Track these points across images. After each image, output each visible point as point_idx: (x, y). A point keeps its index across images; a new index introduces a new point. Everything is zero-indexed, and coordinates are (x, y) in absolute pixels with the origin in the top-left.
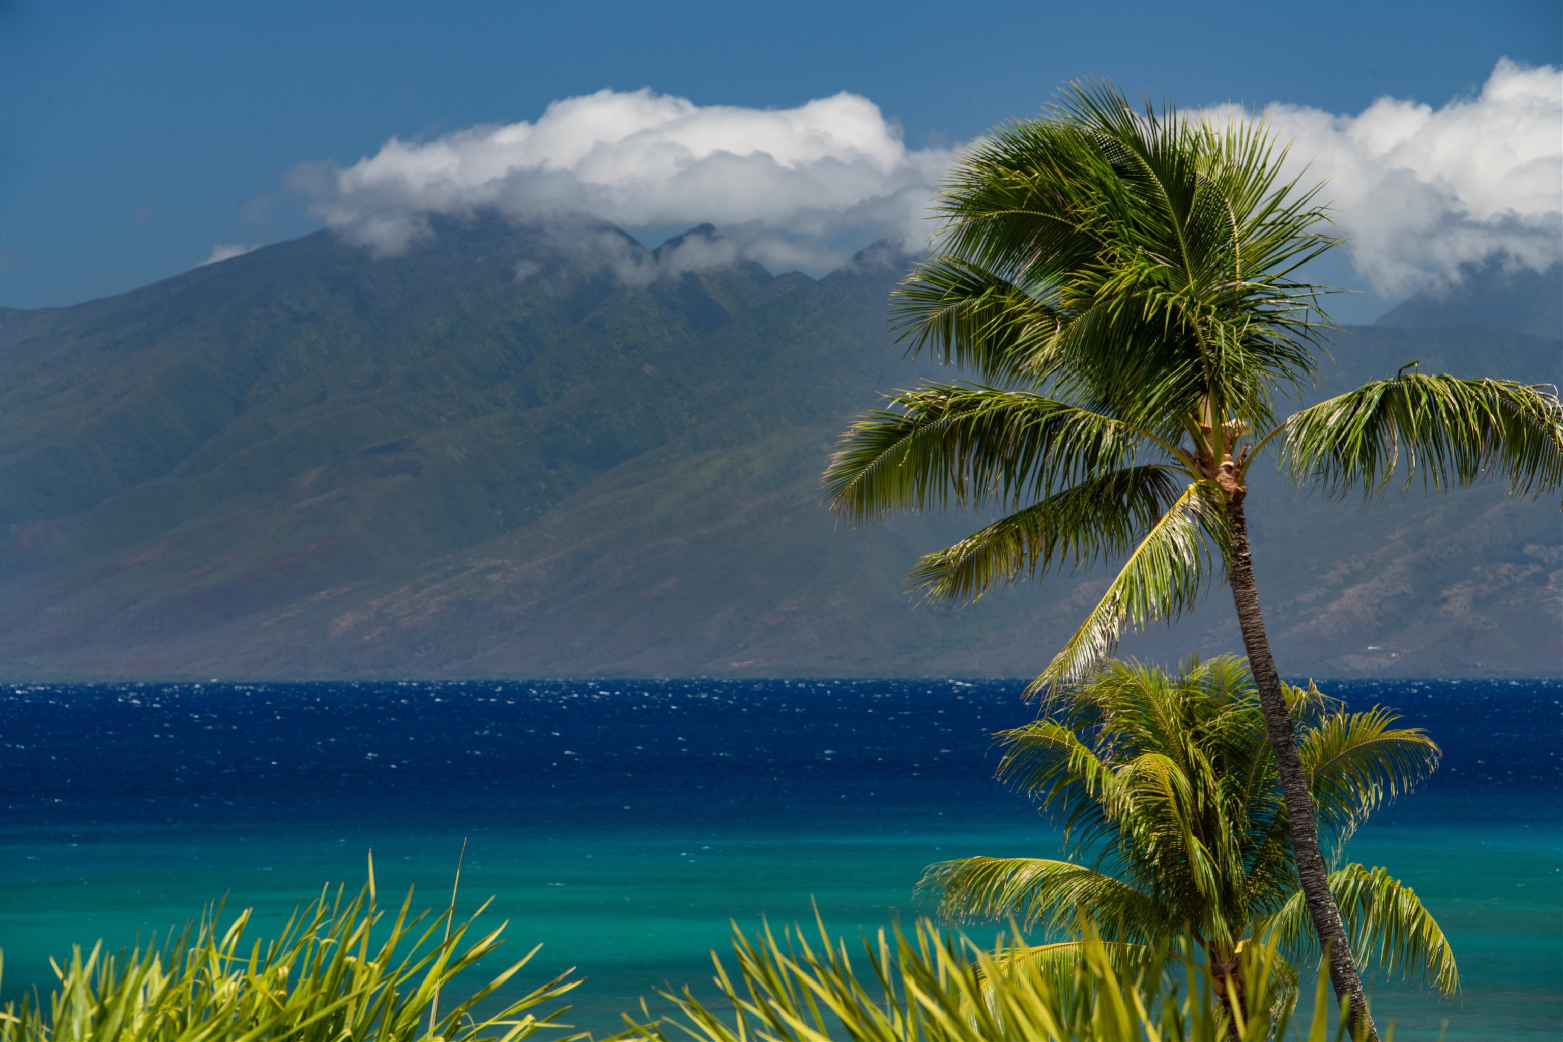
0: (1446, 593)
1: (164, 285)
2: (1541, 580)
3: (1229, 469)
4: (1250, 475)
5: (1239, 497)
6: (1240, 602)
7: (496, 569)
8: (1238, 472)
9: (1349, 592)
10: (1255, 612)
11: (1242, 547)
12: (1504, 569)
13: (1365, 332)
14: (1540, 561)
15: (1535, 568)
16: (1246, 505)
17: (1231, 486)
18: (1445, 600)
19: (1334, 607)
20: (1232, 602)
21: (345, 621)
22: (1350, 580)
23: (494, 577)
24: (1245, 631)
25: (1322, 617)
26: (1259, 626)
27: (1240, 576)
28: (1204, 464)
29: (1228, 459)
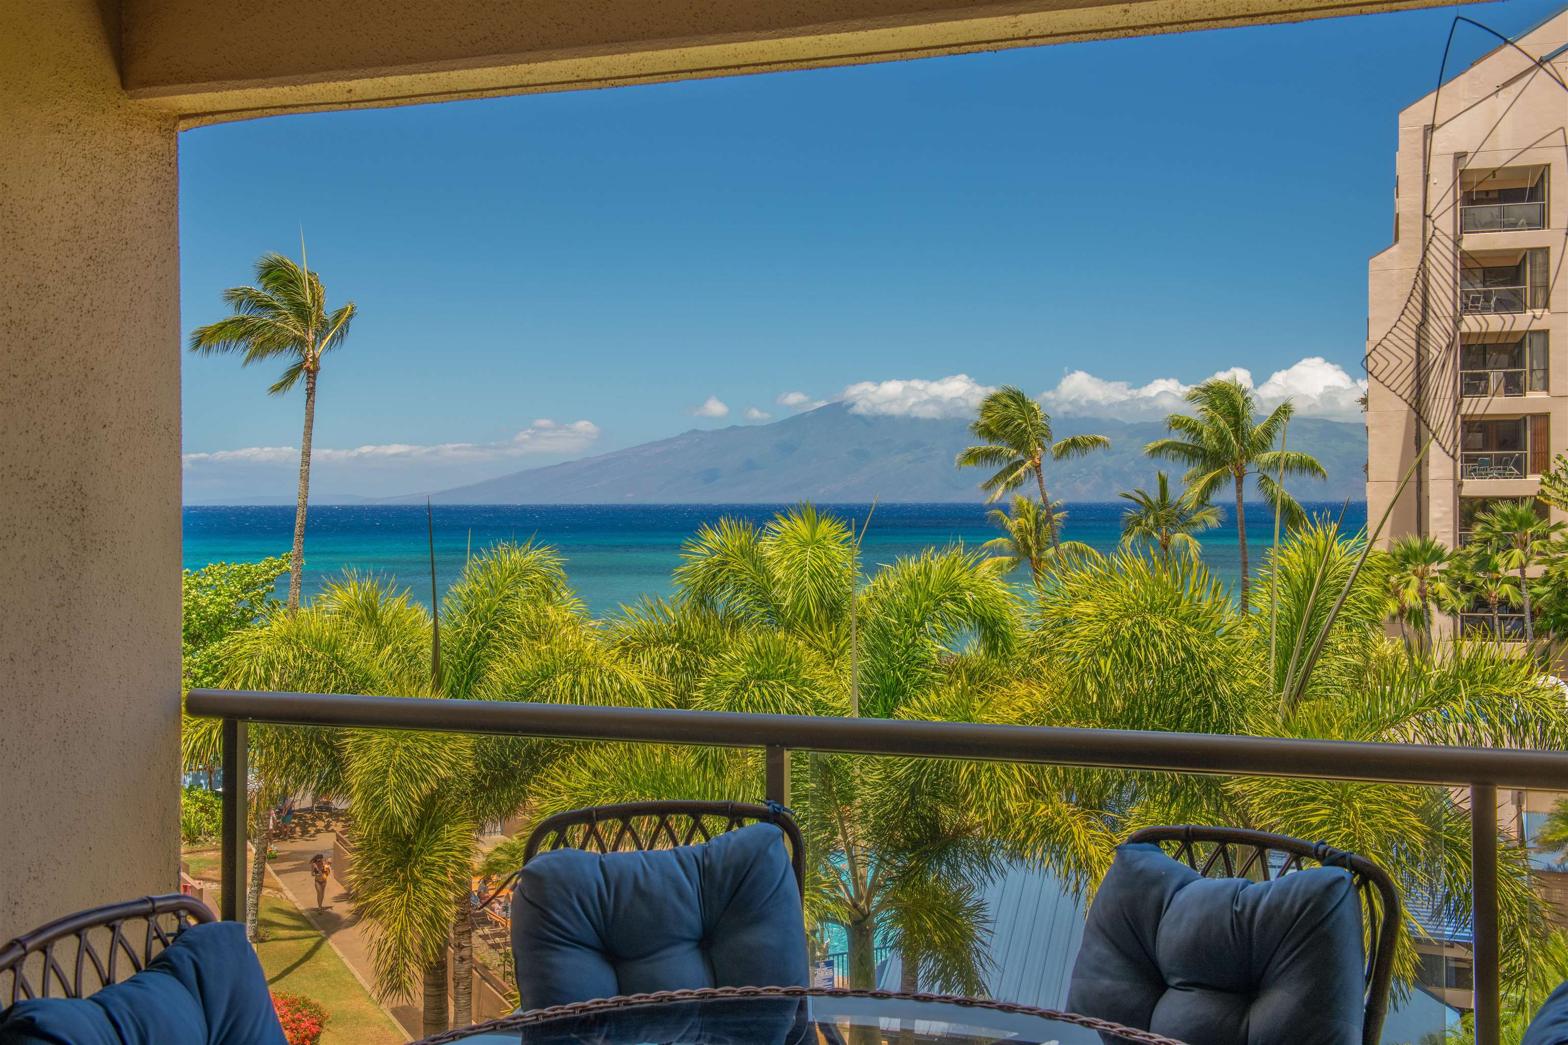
4: (1041, 460)
5: (1039, 464)
6: (1039, 484)
8: (1039, 459)
10: (1043, 486)
11: (1040, 475)
16: (1041, 466)
17: (1037, 461)
24: (1040, 490)
26: (1044, 490)
27: (1040, 481)
28: (1033, 458)
29: (1037, 457)
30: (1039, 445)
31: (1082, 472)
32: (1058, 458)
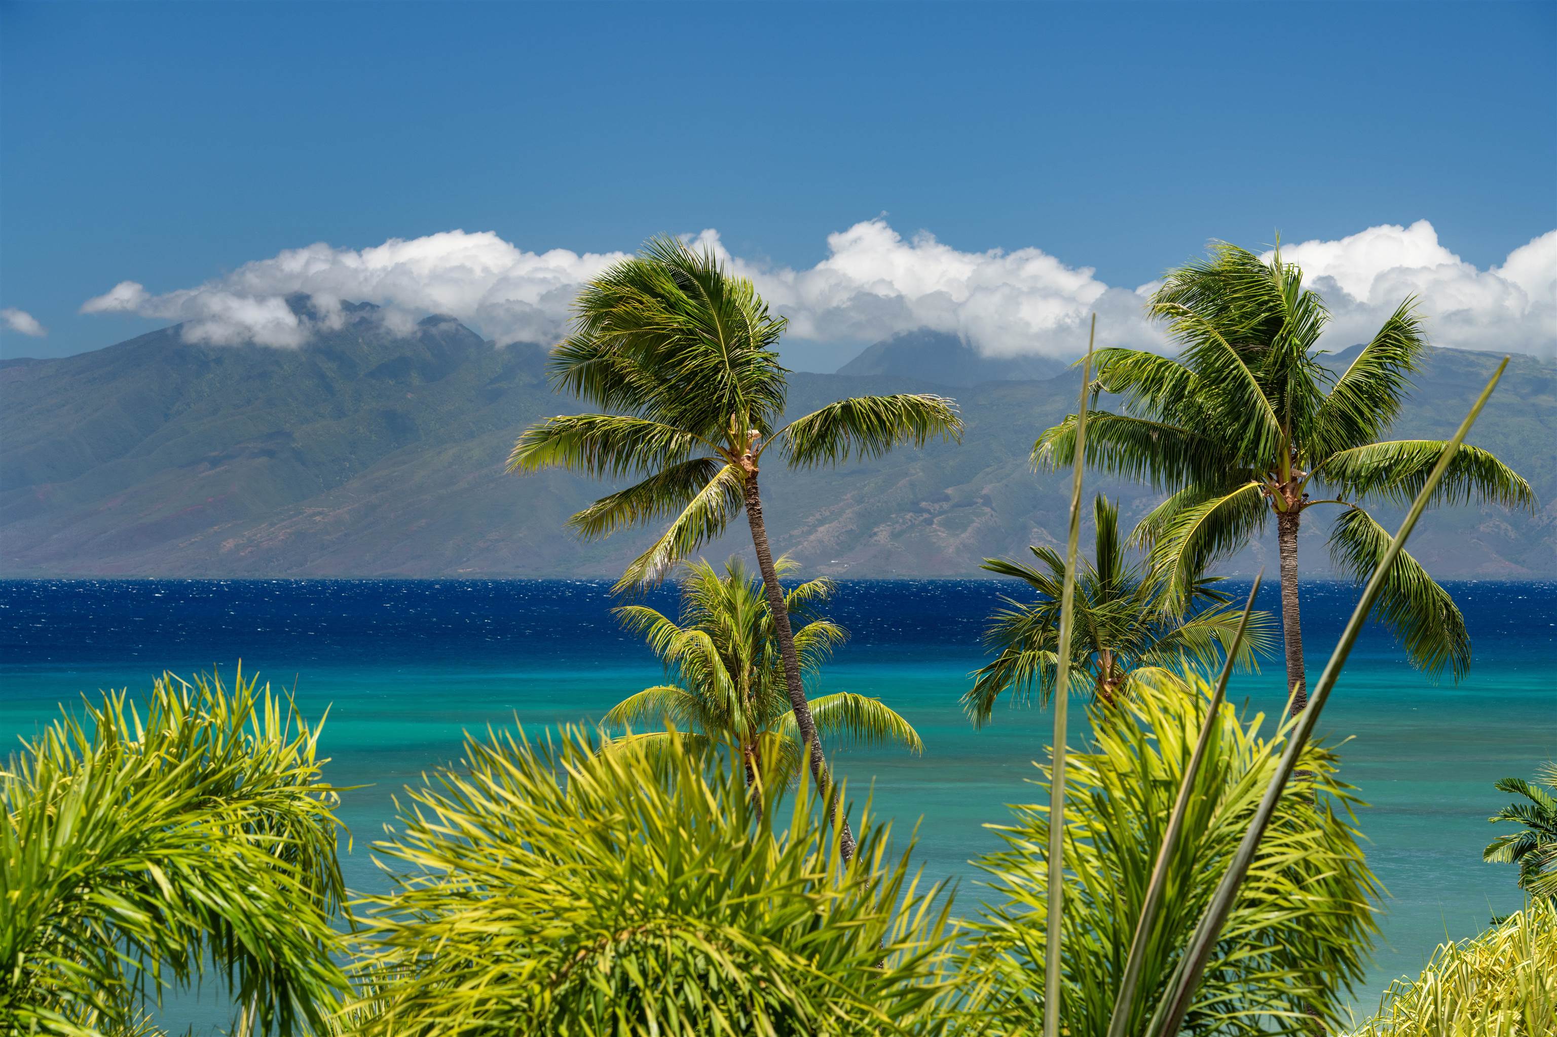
0: (876, 530)
1: (123, 344)
2: (929, 522)
3: (749, 458)
4: (760, 463)
5: (754, 474)
6: (755, 536)
7: (320, 513)
8: (754, 460)
9: (821, 529)
10: (764, 542)
11: (757, 504)
12: (908, 516)
13: (829, 378)
14: (929, 511)
15: (926, 515)
16: (759, 479)
17: (750, 467)
18: (875, 534)
19: (812, 537)
20: (751, 535)
21: (229, 544)
22: (822, 522)
23: (318, 518)
24: (758, 553)
25: (805, 544)
26: (767, 550)
27: (755, 521)
28: (734, 455)
29: (747, 453)
30: (753, 420)
31: (947, 498)
32: (804, 454)
